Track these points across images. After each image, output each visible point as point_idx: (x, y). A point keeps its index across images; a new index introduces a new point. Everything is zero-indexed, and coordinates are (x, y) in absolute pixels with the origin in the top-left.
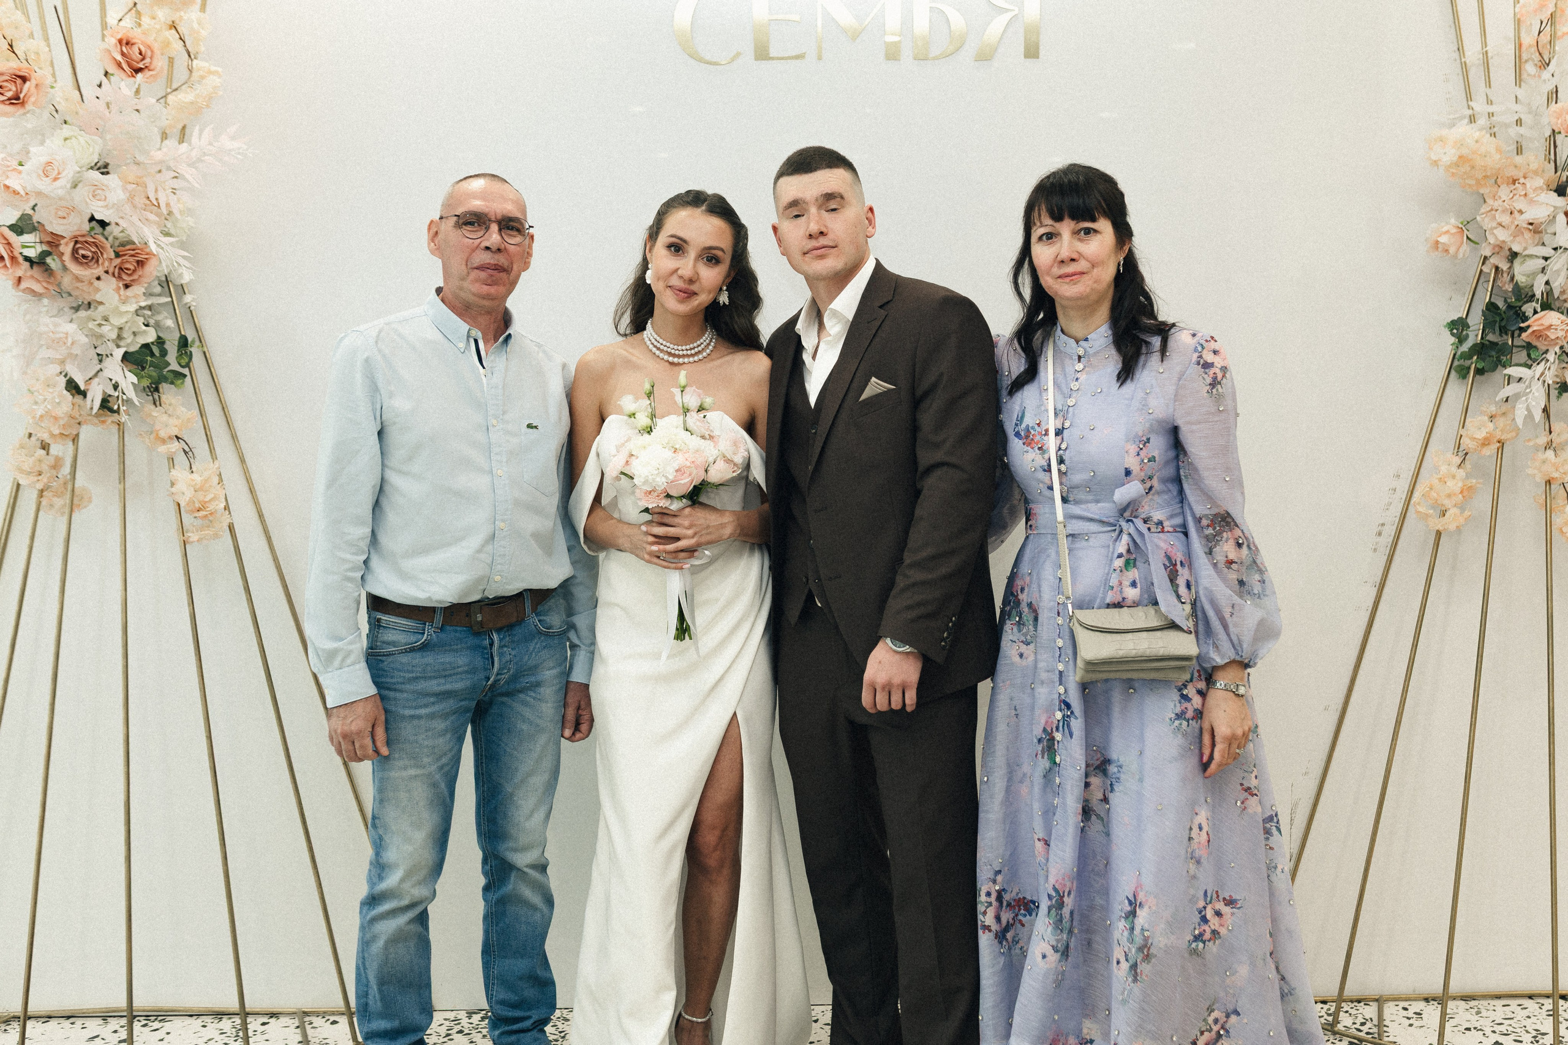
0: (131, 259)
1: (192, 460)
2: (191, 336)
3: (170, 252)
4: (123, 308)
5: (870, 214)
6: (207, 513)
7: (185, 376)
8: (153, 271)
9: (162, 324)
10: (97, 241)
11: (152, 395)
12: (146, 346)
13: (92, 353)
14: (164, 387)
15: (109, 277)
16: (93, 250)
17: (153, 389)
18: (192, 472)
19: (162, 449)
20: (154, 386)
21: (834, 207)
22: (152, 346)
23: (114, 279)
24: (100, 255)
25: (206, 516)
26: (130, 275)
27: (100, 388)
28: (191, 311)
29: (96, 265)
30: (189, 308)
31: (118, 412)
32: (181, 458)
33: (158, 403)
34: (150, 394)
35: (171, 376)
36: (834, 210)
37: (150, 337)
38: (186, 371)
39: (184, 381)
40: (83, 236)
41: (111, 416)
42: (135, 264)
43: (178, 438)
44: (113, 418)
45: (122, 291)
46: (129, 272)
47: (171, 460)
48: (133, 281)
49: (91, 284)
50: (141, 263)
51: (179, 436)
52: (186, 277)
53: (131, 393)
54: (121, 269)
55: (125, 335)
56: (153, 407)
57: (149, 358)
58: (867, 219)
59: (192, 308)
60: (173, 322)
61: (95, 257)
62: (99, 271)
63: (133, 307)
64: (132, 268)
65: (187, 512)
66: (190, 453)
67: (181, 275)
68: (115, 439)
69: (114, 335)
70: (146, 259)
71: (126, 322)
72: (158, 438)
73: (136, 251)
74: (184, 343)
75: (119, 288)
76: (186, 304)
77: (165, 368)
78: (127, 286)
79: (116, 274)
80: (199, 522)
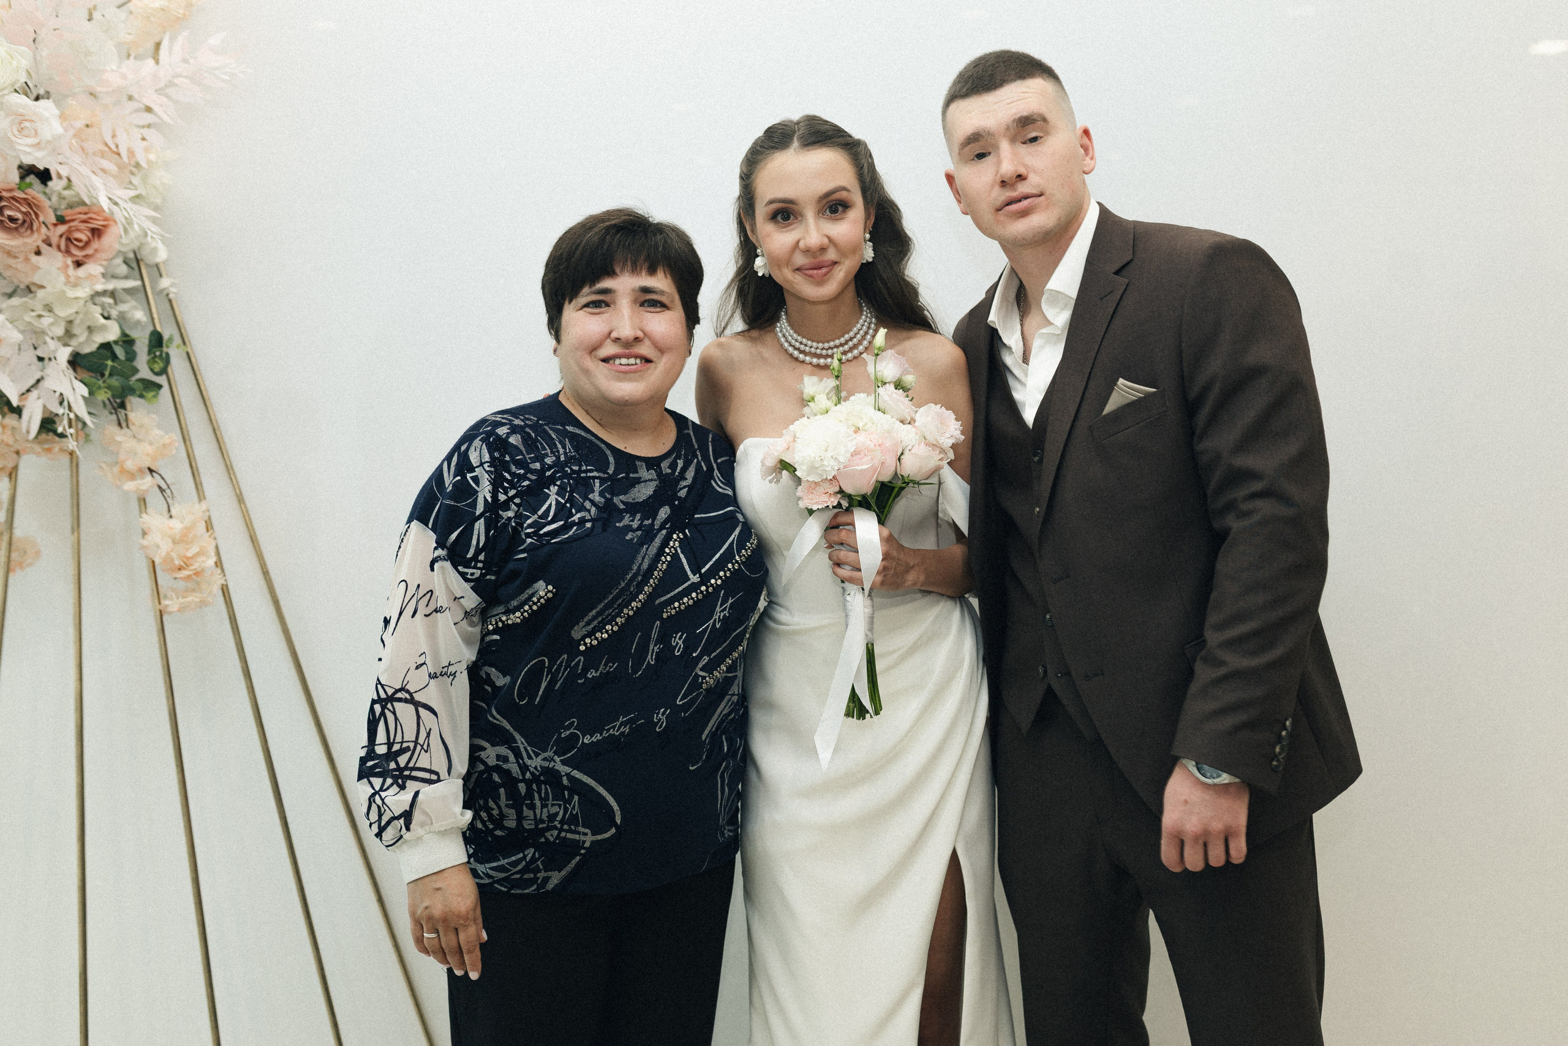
0: (83, 226)
1: (170, 501)
2: (167, 331)
3: (128, 209)
4: (71, 293)
5: (1086, 140)
6: (191, 573)
7: (159, 387)
8: (114, 241)
9: (129, 315)
10: (29, 197)
11: (116, 414)
12: (106, 346)
13: (30, 356)
14: (133, 401)
15: (53, 251)
16: (24, 210)
17: (119, 405)
18: (171, 517)
19: (129, 486)
20: (118, 401)
21: (1034, 134)
22: (113, 345)
23: (60, 254)
24: (34, 217)
25: (189, 577)
26: (82, 248)
27: (40, 403)
28: (170, 301)
29: (29, 232)
30: (168, 295)
31: (62, 436)
32: (155, 500)
33: (124, 424)
34: (113, 411)
35: (140, 385)
36: (1034, 140)
37: (112, 333)
38: (161, 380)
39: (157, 394)
40: (10, 190)
41: (58, 442)
42: (89, 234)
43: (151, 471)
44: (57, 445)
45: (71, 271)
46: (80, 244)
47: (143, 502)
48: (86, 256)
49: (27, 259)
50: (97, 233)
51: (153, 468)
52: (162, 255)
53: (81, 409)
54: (68, 239)
55: (76, 330)
56: (116, 429)
57: (109, 363)
58: (1082, 146)
59: (171, 296)
60: (145, 314)
61: (28, 220)
62: (34, 240)
63: (83, 292)
64: (83, 237)
65: (163, 571)
66: (168, 491)
67: (155, 250)
68: (66, 473)
69: (60, 331)
70: (103, 226)
71: (77, 313)
72: (123, 471)
73: (89, 216)
74: (157, 341)
75: (67, 266)
76: (163, 290)
77: (133, 375)
78: (78, 264)
79: (63, 247)
80: (181, 585)
